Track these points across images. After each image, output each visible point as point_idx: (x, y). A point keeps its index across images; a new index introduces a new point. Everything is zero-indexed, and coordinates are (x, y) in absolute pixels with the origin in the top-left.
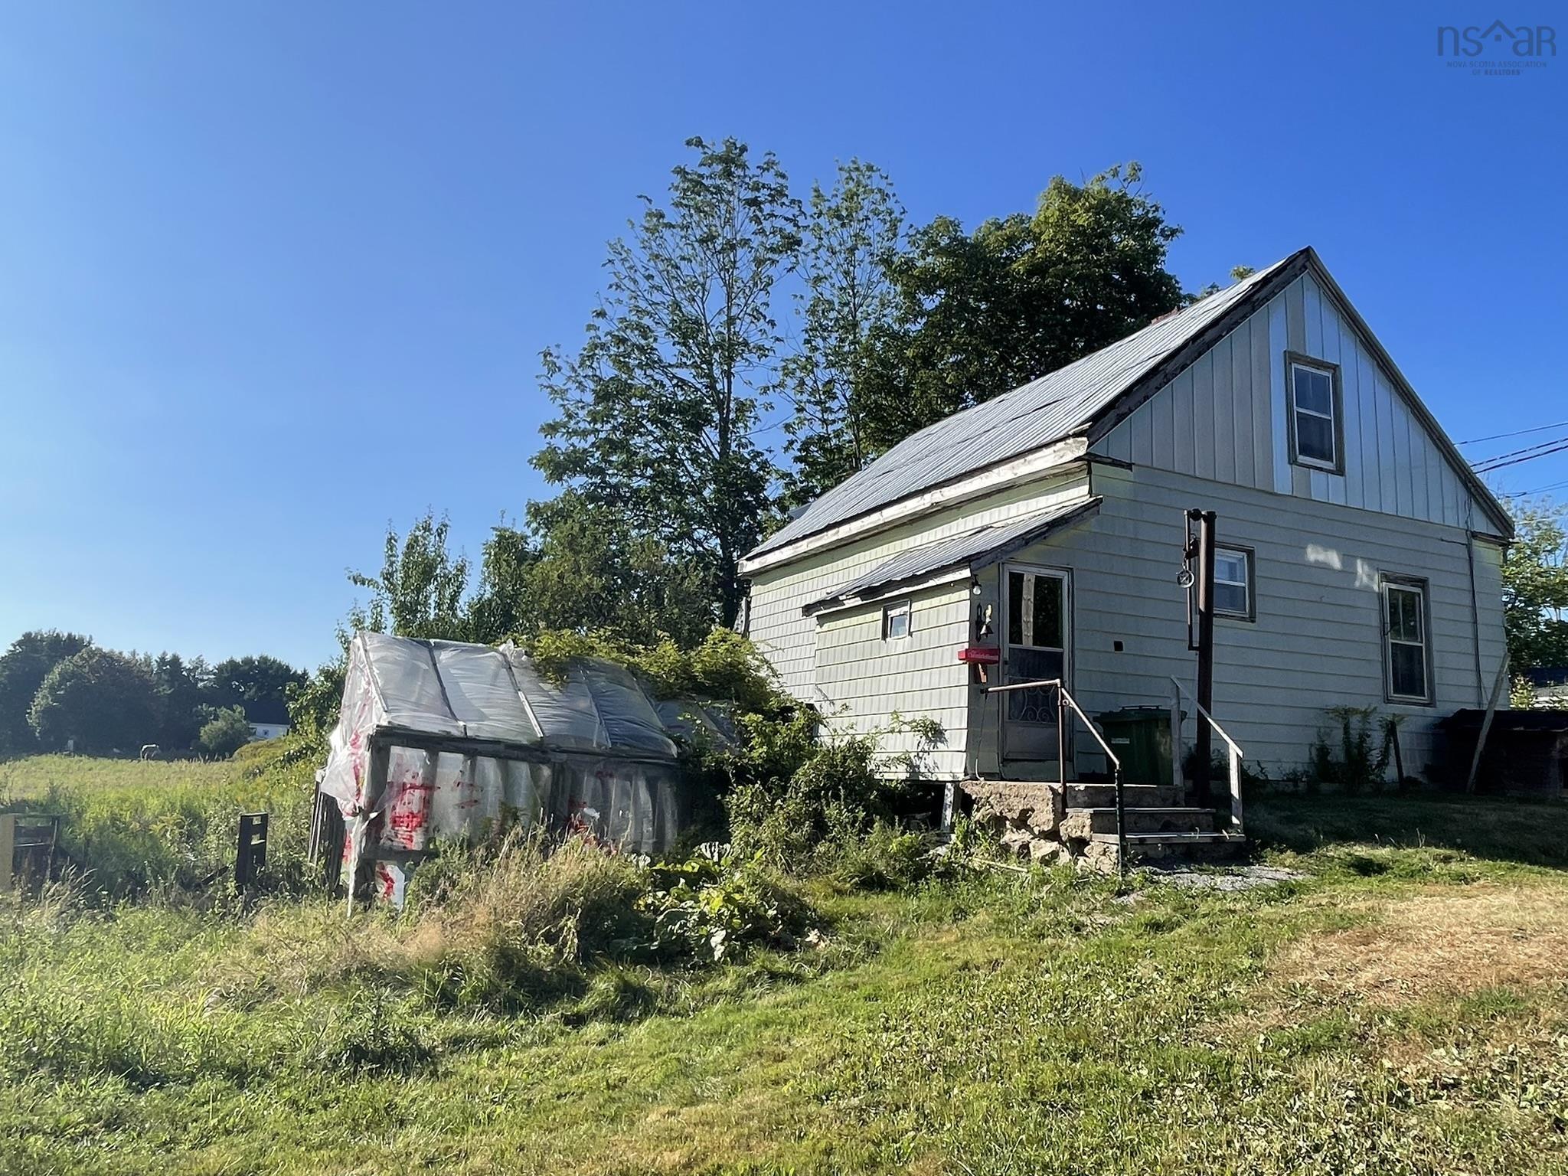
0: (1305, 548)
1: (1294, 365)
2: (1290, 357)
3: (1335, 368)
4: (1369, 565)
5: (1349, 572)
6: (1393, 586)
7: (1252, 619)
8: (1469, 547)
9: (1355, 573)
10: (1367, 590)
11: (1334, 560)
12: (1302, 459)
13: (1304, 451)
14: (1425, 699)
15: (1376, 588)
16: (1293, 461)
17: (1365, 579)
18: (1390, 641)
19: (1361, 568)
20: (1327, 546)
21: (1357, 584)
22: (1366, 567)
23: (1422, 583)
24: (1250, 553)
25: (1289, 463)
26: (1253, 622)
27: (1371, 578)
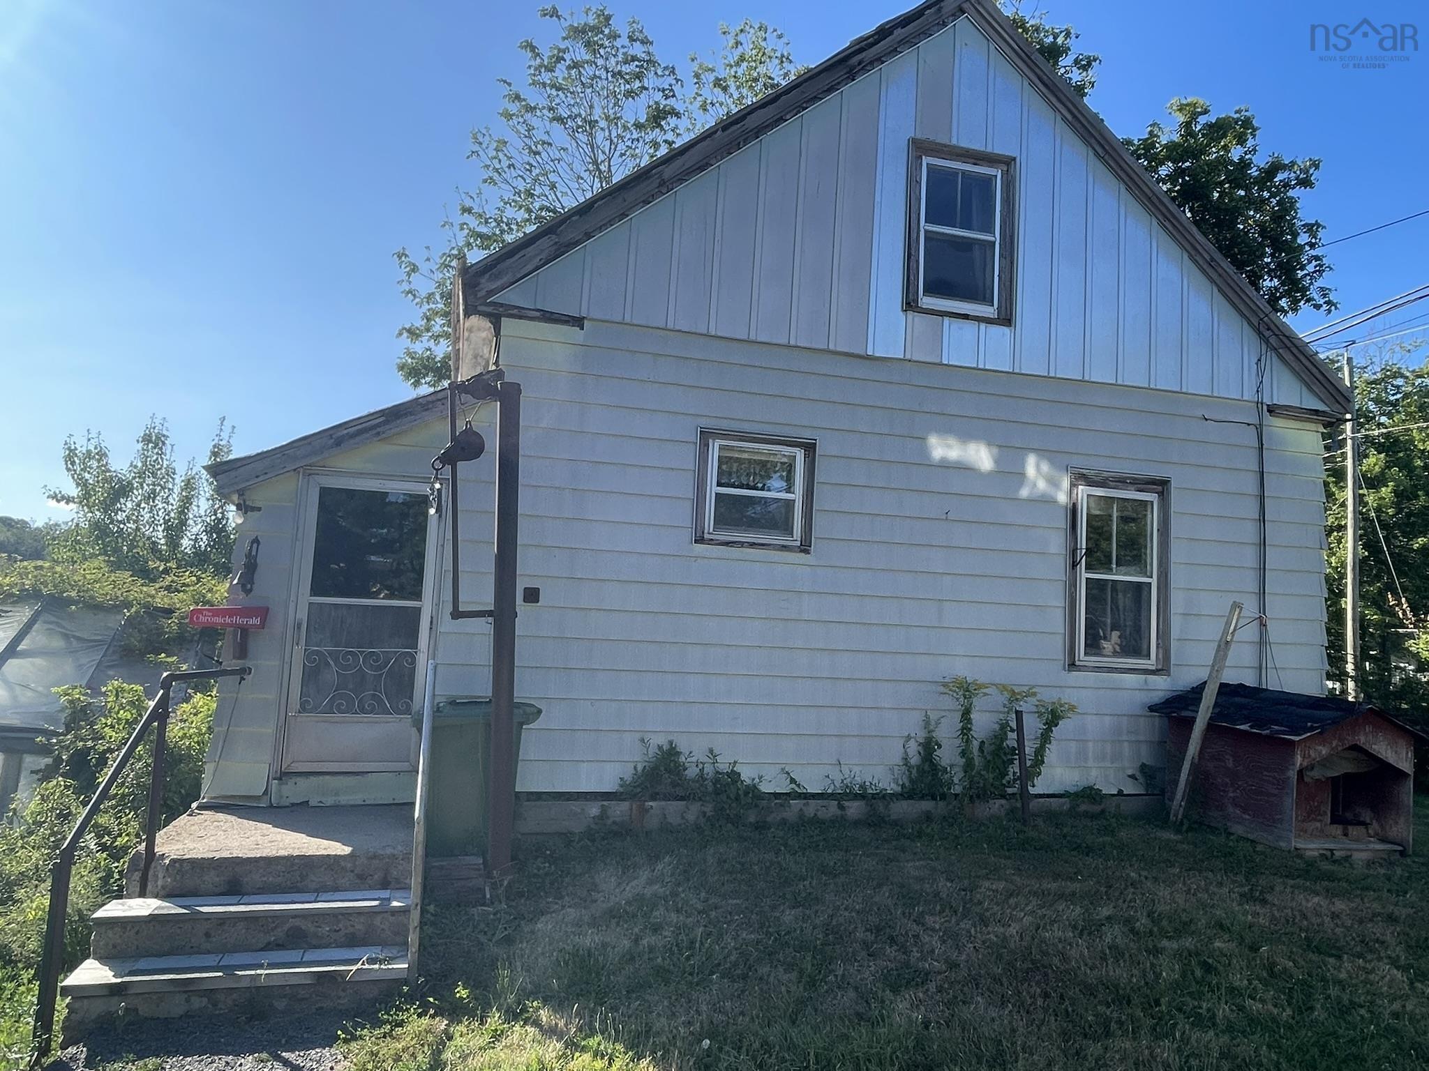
0: (924, 439)
1: (925, 160)
2: (919, 148)
3: (1008, 162)
4: (1052, 463)
5: (1010, 473)
6: (1100, 492)
7: (805, 548)
8: (1259, 429)
9: (1022, 475)
10: (1046, 501)
11: (982, 457)
12: (927, 302)
13: (934, 288)
14: (1151, 663)
15: (1062, 498)
16: (910, 304)
17: (1042, 485)
18: (1085, 575)
19: (1033, 467)
20: (966, 436)
21: (1024, 493)
22: (1045, 467)
23: (1161, 486)
24: (810, 448)
25: (903, 311)
26: (807, 552)
27: (1055, 484)
